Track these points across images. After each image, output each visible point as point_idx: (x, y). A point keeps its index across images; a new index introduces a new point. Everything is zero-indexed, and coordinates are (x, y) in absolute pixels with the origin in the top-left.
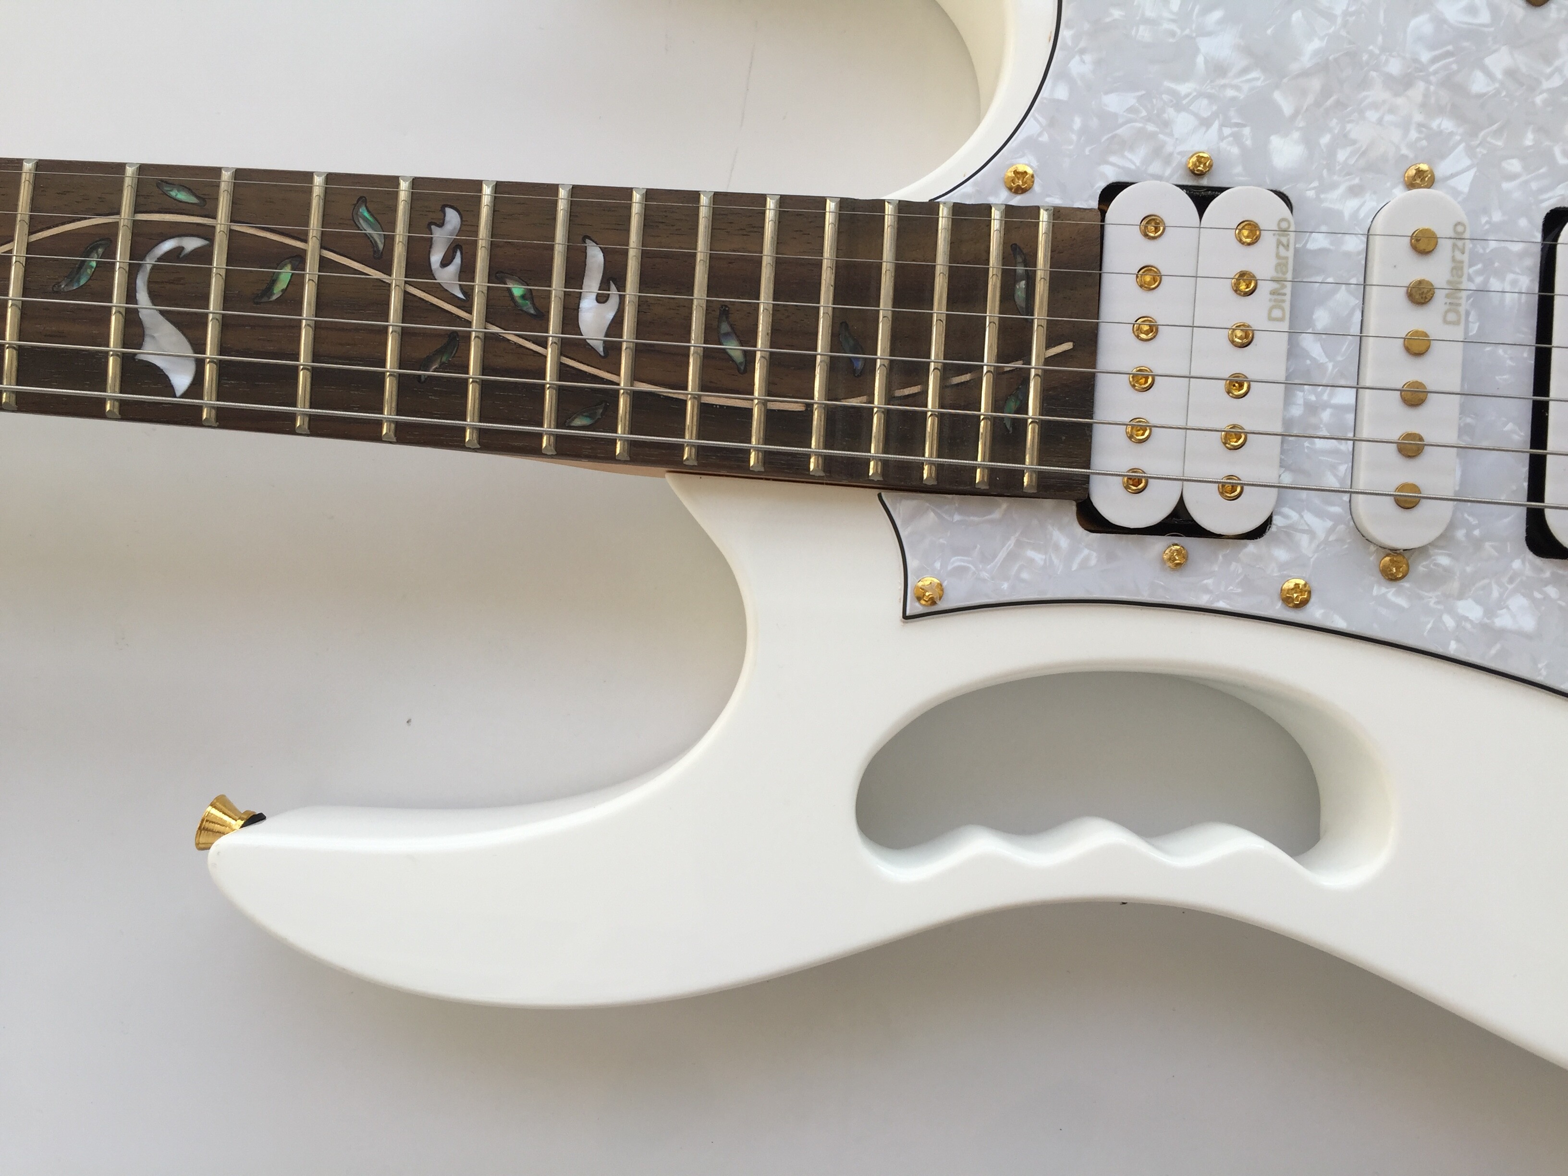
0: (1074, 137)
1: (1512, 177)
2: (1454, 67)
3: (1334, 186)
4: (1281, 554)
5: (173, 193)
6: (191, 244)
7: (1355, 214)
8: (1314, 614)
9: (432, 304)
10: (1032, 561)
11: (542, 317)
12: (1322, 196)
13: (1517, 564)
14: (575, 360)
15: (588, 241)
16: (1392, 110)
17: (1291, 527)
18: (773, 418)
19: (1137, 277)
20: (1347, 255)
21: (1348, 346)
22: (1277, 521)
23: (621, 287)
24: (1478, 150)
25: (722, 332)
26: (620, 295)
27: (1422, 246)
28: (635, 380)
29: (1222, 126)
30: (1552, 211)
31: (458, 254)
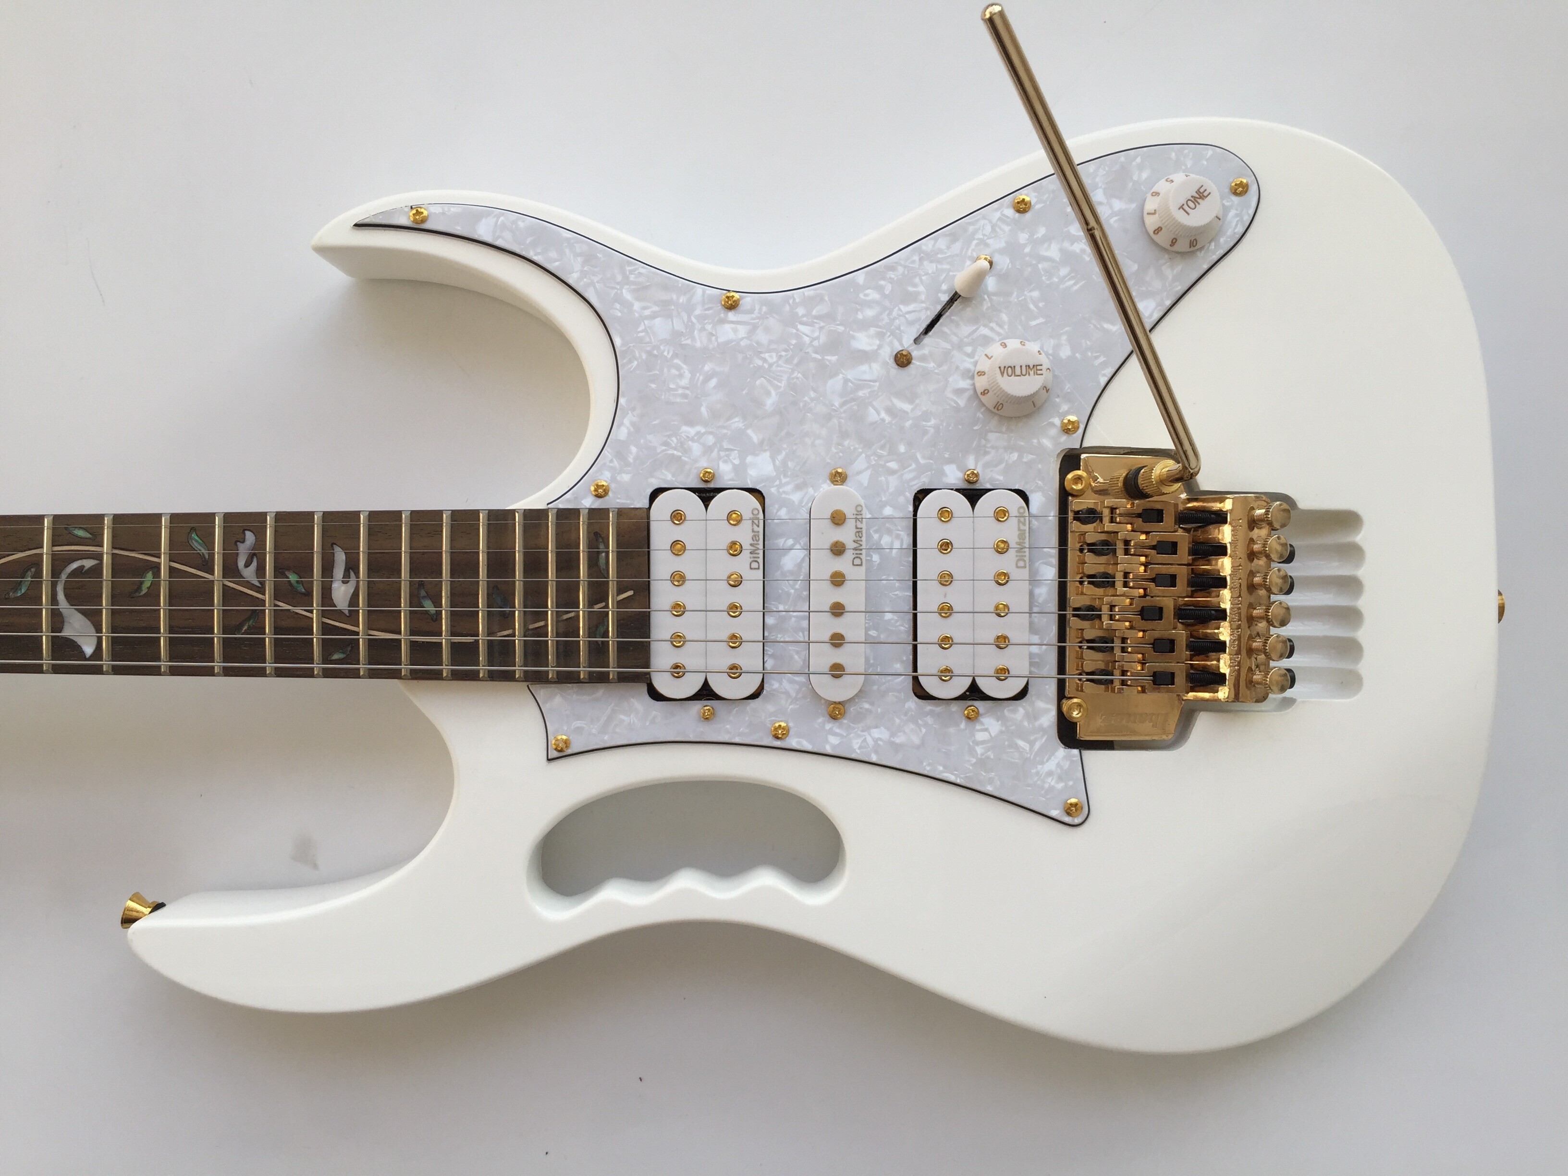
1: (892, 472)
2: (855, 408)
3: (787, 484)
4: (771, 708)
5: (75, 532)
6: (88, 563)
7: (801, 501)
8: (793, 742)
9: (241, 592)
10: (623, 721)
11: (309, 594)
12: (781, 490)
13: (911, 704)
14: (330, 619)
15: (334, 546)
16: (820, 436)
17: (774, 690)
18: (455, 648)
19: (671, 548)
22: (766, 687)
23: (357, 574)
24: (872, 458)
25: (421, 595)
26: (356, 579)
27: (836, 520)
28: (368, 629)
29: (719, 451)
30: (918, 490)
31: (254, 559)
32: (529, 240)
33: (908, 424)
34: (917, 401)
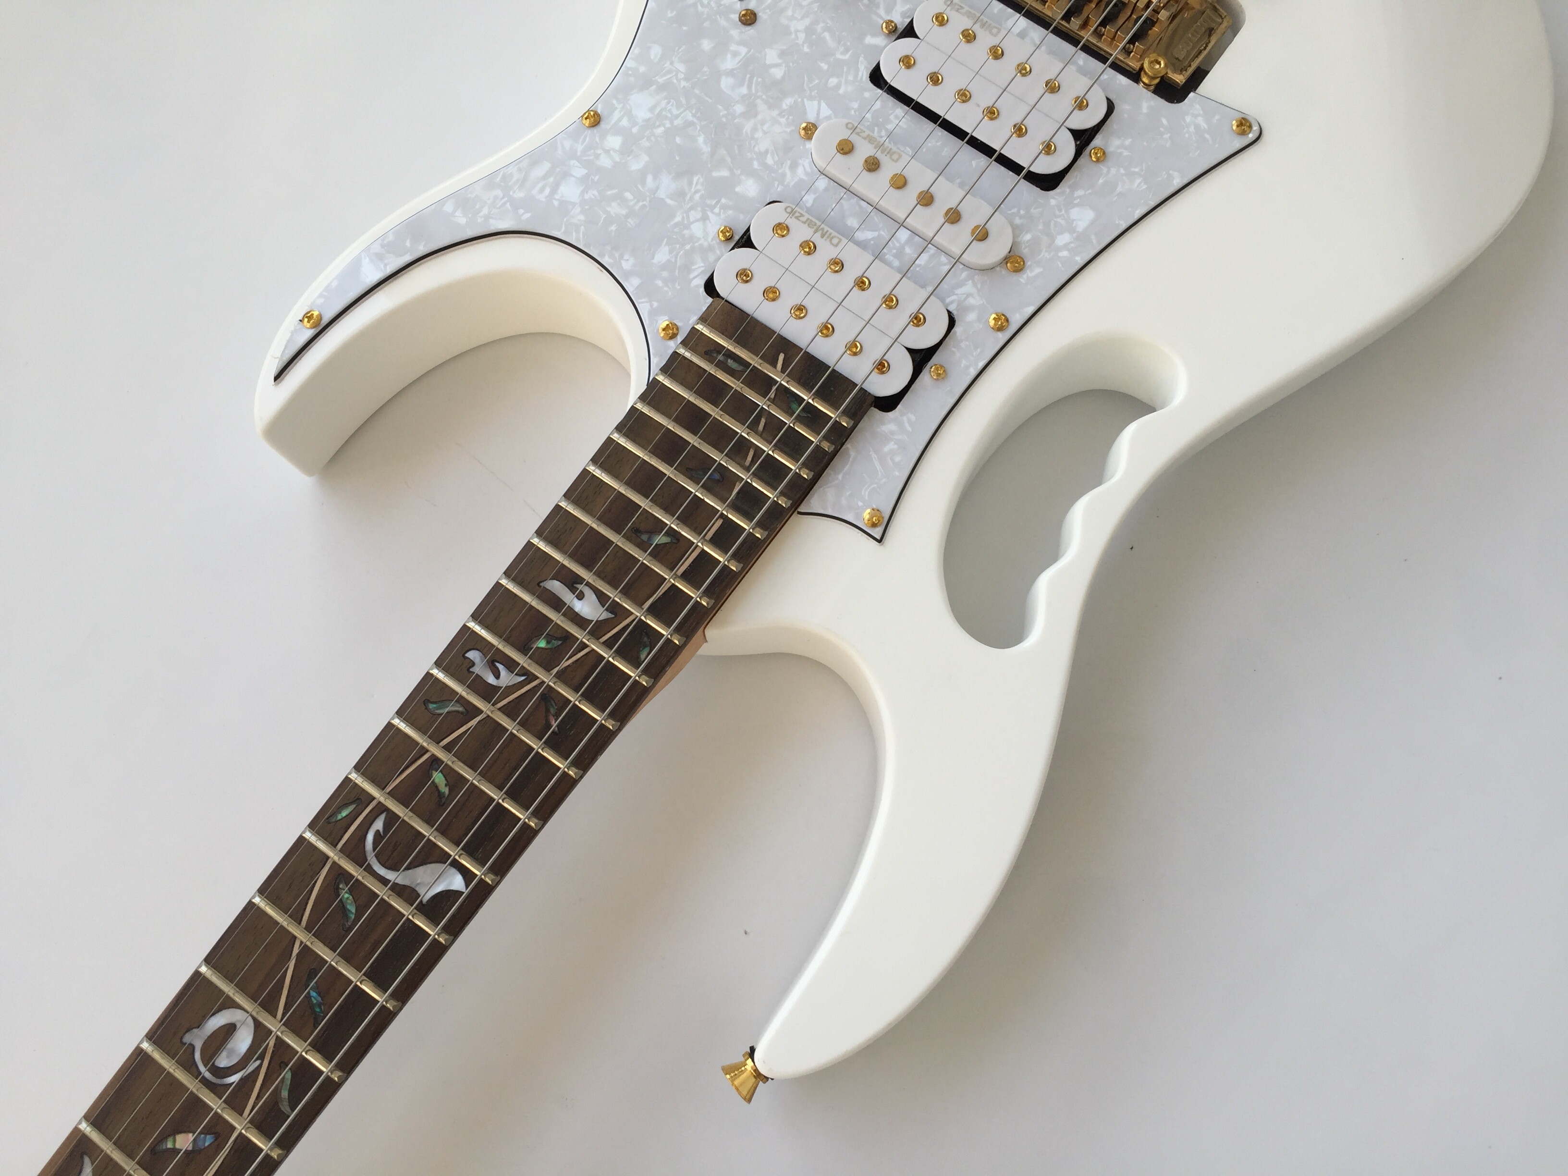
0: (666, 289)
1: (838, 86)
2: (760, 80)
3: (784, 175)
4: (971, 317)
5: (339, 817)
6: (379, 825)
7: (807, 174)
8: (1016, 320)
9: (516, 698)
10: (891, 450)
11: (568, 638)
12: (785, 183)
13: (1053, 202)
14: (606, 634)
16: (763, 123)
17: (960, 303)
18: (715, 541)
19: (767, 299)
20: (826, 189)
21: (876, 218)
22: (952, 308)
23: (580, 580)
24: (813, 94)
25: (646, 540)
26: (585, 585)
27: (846, 150)
28: (641, 606)
29: (712, 211)
30: (870, 77)
31: (497, 664)
32: (408, 244)
33: (806, 49)
34: (792, 29)
